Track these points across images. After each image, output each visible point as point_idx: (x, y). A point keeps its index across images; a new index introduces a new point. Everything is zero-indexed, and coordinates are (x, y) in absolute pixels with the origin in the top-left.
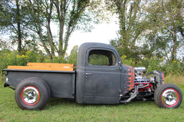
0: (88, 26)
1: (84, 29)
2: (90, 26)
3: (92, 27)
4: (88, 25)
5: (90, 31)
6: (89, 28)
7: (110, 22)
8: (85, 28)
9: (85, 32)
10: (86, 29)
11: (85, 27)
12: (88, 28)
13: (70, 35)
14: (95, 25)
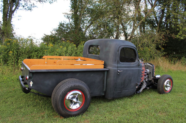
1: (24, 6)
2: (31, 3)
3: (33, 5)
4: (28, 1)
6: (30, 6)
7: (54, 2)
9: (24, 10)
10: (26, 7)
11: (25, 4)
13: (13, 13)
14: (37, 3)
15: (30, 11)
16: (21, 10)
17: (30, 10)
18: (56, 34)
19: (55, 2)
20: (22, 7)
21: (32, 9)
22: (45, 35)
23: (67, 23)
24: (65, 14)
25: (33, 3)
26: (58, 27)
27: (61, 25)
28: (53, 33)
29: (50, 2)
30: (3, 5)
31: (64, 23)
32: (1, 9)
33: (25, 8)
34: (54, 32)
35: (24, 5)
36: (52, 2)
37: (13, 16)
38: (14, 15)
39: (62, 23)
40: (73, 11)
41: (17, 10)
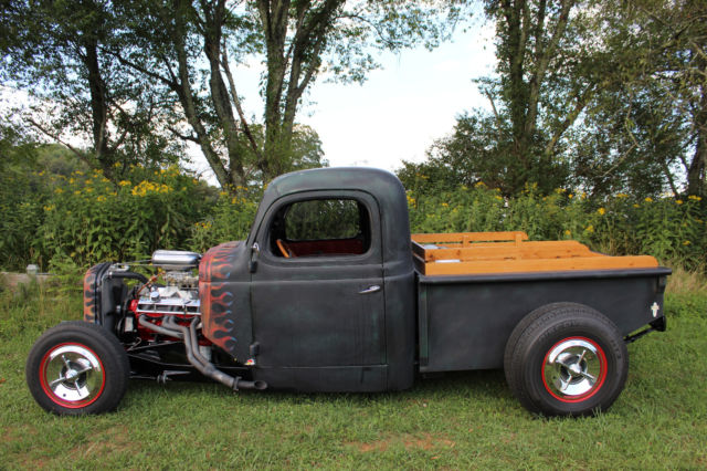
0: (354, 57)
1: (337, 70)
2: (360, 57)
3: (368, 64)
4: (353, 52)
5: (358, 78)
6: (359, 67)
7: (441, 43)
8: (342, 67)
9: (339, 81)
10: (346, 71)
11: (342, 62)
12: (354, 66)
13: (300, 95)
14: (380, 54)
15: (357, 82)
16: (329, 84)
17: (359, 79)
18: (446, 159)
19: (447, 41)
20: (333, 72)
21: (366, 75)
22: (405, 163)
23: (485, 116)
24: (481, 84)
25: (369, 57)
26: (454, 132)
27: (465, 124)
28: (435, 157)
29: (427, 46)
30: (267, 73)
31: (477, 116)
32: (261, 87)
33: (341, 74)
34: (436, 153)
35: (337, 64)
36: (434, 43)
37: (298, 106)
38: (301, 102)
39: (470, 116)
40: (506, 71)
41: (311, 84)
